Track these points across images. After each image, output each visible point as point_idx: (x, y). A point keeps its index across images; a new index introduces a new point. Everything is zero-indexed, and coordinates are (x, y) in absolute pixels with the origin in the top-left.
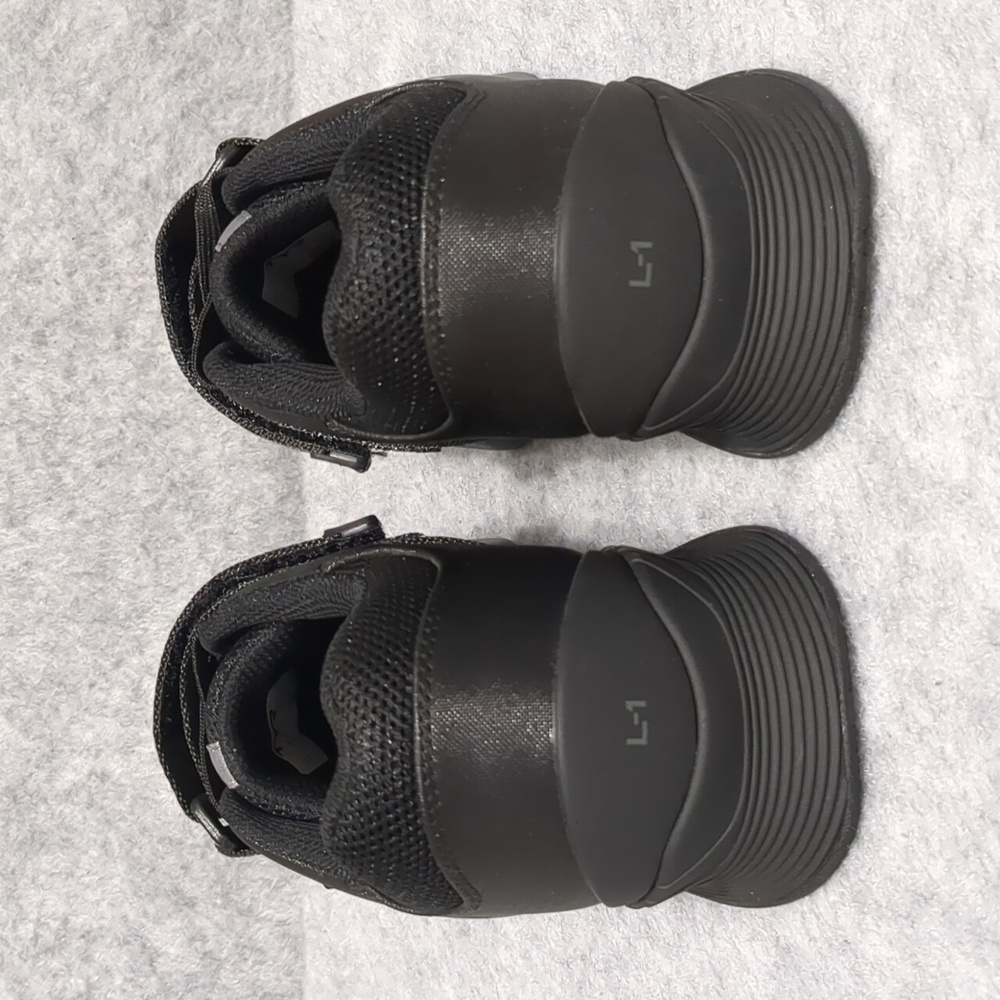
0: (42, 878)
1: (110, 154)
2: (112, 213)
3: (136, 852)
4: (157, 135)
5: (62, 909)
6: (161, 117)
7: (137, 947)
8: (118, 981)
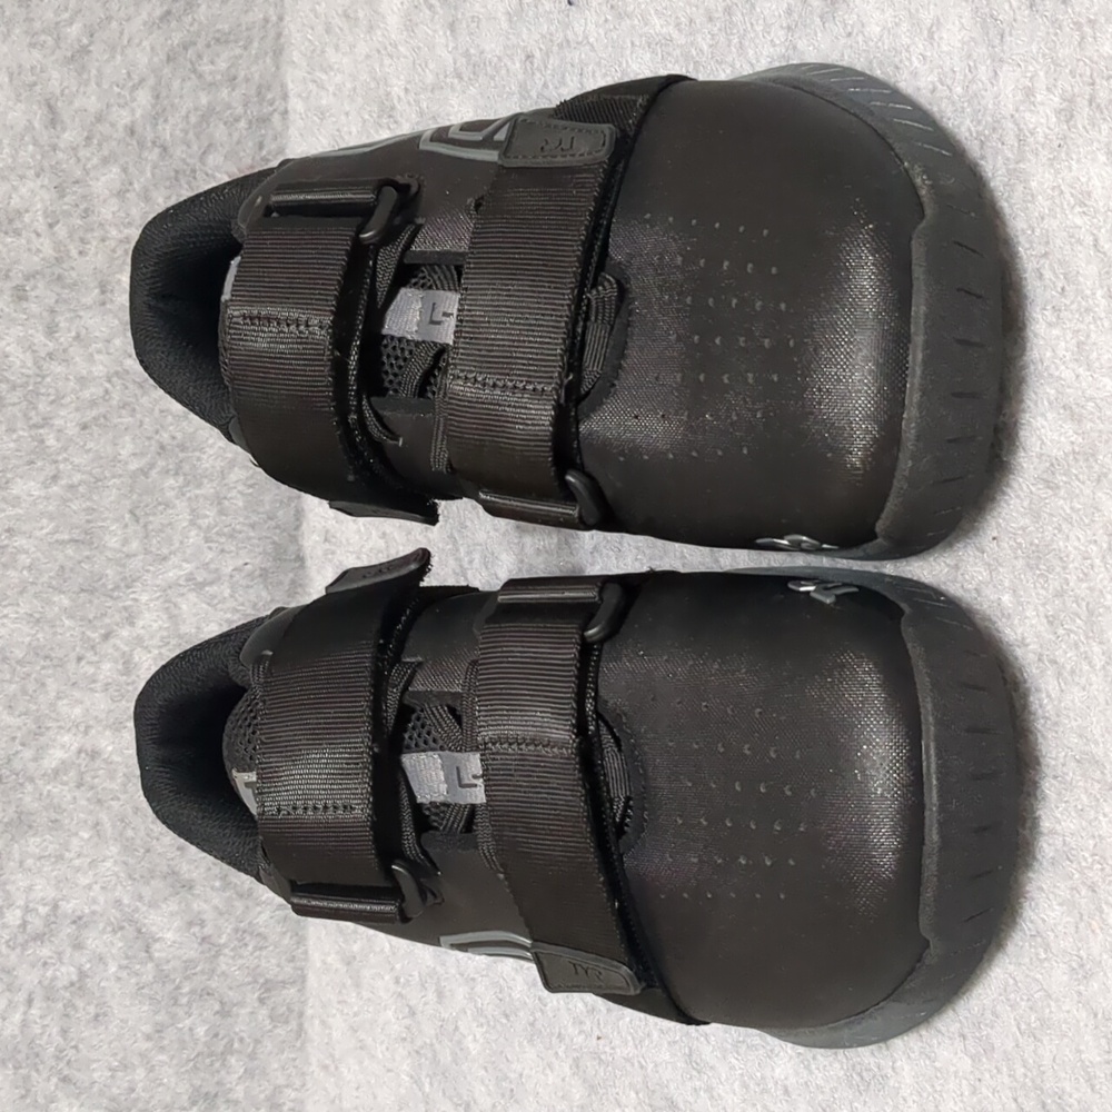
0: (30, 862)
1: (93, 98)
2: (95, 161)
3: (130, 833)
4: (142, 81)
5: (51, 894)
6: (145, 60)
7: (130, 931)
8: (113, 969)
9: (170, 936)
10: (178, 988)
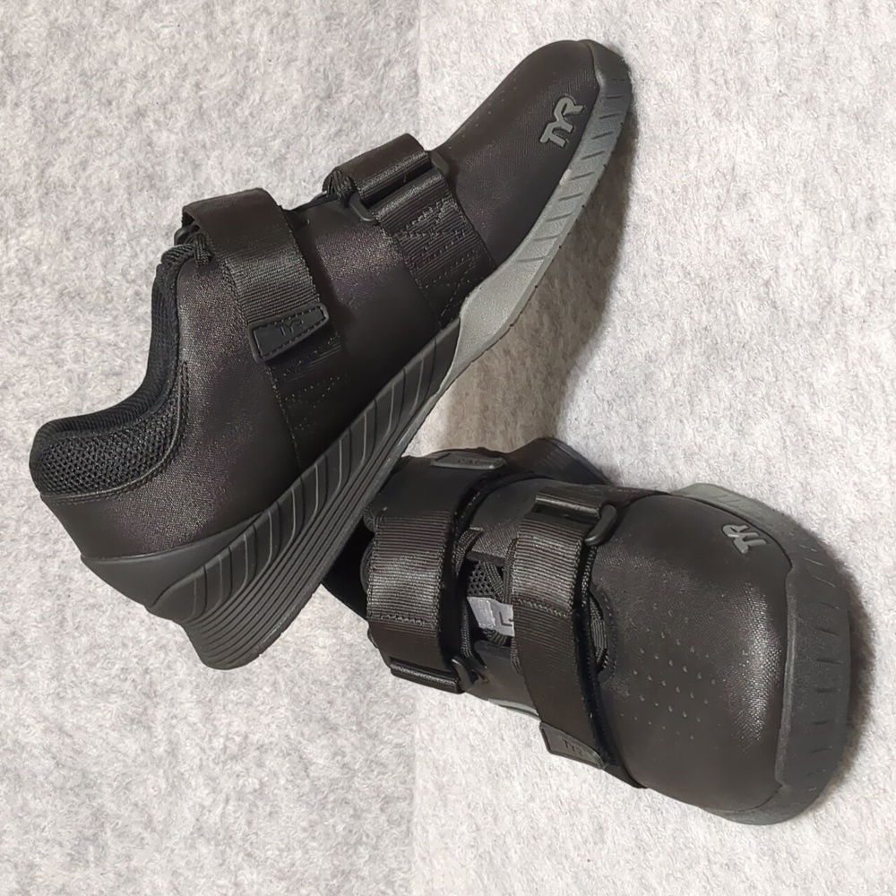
0: (230, 706)
1: (288, 191)
3: (296, 690)
5: (244, 729)
6: (324, 163)
7: (295, 757)
8: (282, 782)
9: (321, 762)
10: (326, 797)
